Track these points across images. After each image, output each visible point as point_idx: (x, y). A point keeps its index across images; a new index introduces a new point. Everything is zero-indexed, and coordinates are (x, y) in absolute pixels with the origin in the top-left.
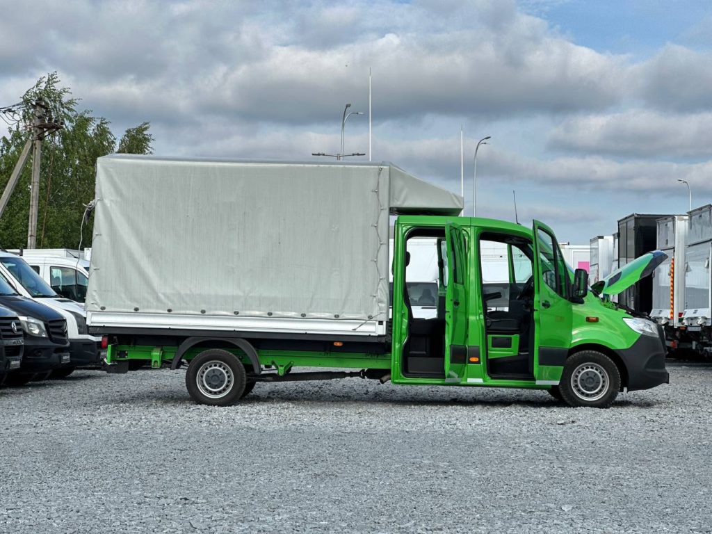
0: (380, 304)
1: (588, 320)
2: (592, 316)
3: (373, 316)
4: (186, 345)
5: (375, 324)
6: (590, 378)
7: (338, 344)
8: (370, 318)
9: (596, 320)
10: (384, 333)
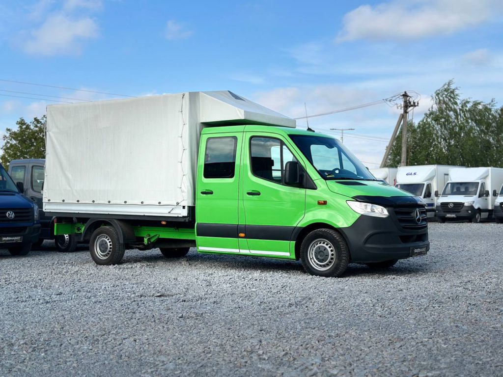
0: (183, 194)
1: (319, 203)
2: (322, 200)
3: (179, 202)
4: (89, 223)
5: (180, 208)
6: (321, 251)
7: (164, 223)
8: (178, 204)
9: (325, 203)
10: (186, 215)
